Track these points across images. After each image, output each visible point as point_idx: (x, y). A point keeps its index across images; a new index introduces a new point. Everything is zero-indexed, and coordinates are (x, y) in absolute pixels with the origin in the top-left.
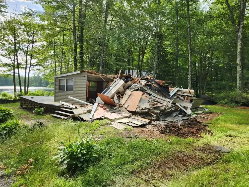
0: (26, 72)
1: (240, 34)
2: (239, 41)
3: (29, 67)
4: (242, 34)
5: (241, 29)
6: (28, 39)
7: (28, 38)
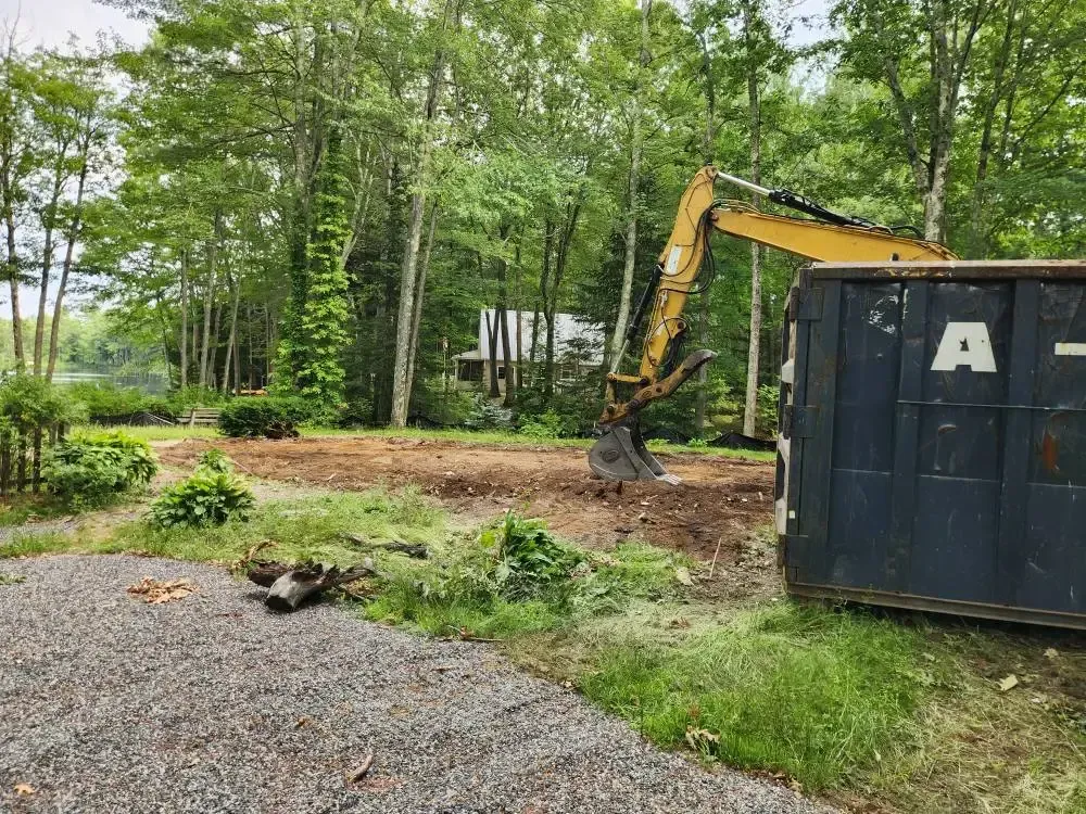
0: (43, 299)
1: (934, 198)
2: (931, 223)
3: (60, 277)
4: (941, 199)
5: (939, 183)
6: (62, 155)
7: (62, 149)
